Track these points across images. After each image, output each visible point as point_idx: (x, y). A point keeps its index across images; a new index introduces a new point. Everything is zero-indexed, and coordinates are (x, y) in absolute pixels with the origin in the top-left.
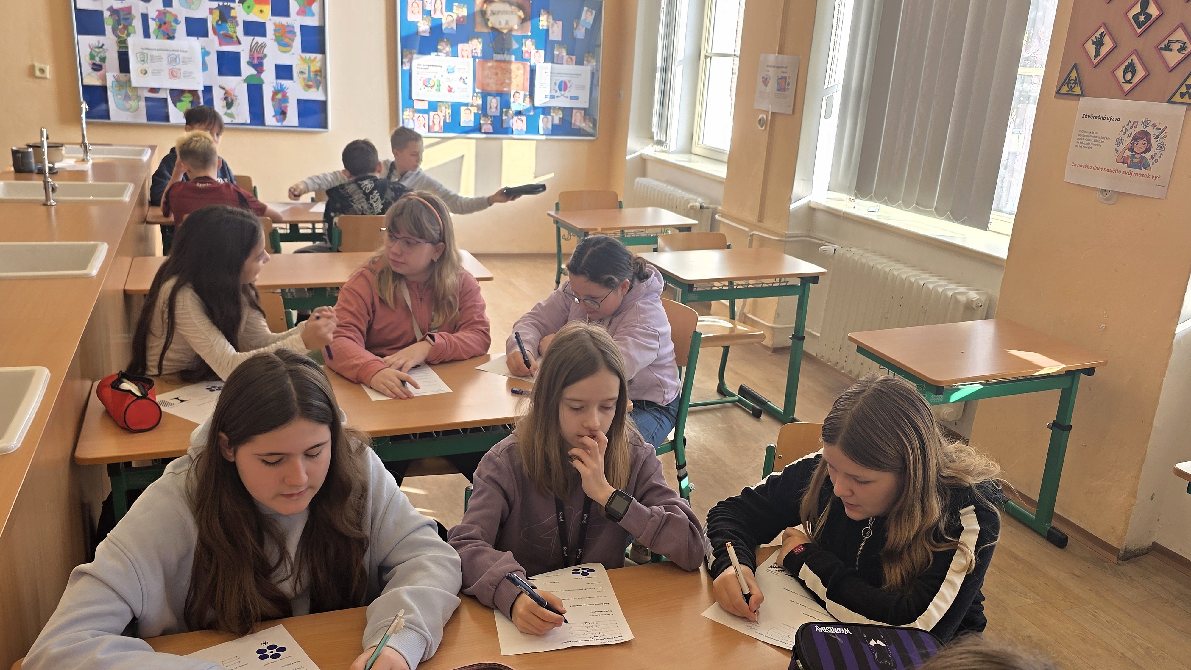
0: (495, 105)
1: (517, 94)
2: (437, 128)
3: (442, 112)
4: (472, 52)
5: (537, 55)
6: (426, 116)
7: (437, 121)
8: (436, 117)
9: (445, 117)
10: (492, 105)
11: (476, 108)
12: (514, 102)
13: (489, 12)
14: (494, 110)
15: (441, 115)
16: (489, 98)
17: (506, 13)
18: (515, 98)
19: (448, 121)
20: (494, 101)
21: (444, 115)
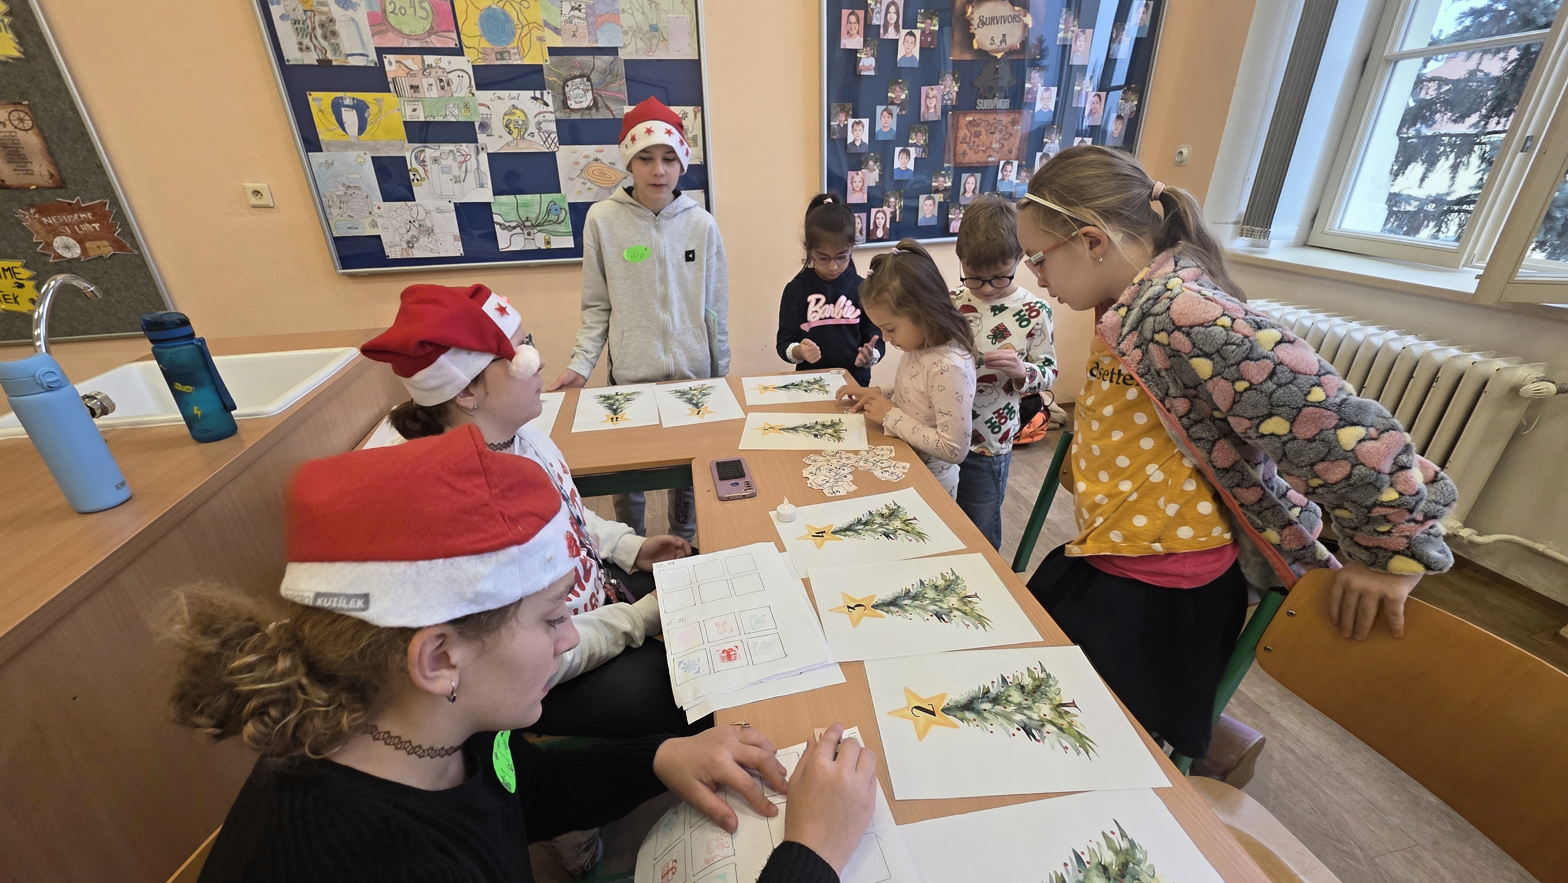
0: (973, 186)
1: (1009, 167)
2: (880, 234)
3: (889, 207)
4: (943, 99)
5: (1046, 95)
6: (864, 215)
7: (881, 222)
8: (880, 215)
9: (894, 214)
10: (967, 186)
11: (942, 195)
12: (1003, 179)
13: (976, 22)
14: (969, 195)
15: (888, 211)
16: (964, 176)
17: (1004, 20)
18: (1005, 173)
19: (897, 220)
20: (971, 180)
21: (893, 210)
